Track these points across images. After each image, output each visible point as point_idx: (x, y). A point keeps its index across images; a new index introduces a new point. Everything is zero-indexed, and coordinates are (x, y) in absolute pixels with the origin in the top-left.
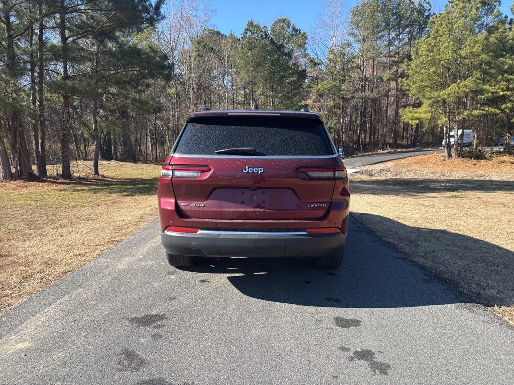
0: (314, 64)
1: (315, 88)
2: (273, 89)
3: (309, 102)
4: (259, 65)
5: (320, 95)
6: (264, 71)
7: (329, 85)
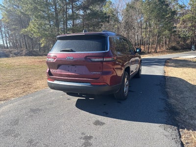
0: (181, 7)
1: (181, 18)
2: (159, 21)
3: (178, 25)
4: (153, 11)
5: (184, 21)
6: (155, 14)
7: (189, 17)
